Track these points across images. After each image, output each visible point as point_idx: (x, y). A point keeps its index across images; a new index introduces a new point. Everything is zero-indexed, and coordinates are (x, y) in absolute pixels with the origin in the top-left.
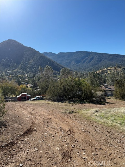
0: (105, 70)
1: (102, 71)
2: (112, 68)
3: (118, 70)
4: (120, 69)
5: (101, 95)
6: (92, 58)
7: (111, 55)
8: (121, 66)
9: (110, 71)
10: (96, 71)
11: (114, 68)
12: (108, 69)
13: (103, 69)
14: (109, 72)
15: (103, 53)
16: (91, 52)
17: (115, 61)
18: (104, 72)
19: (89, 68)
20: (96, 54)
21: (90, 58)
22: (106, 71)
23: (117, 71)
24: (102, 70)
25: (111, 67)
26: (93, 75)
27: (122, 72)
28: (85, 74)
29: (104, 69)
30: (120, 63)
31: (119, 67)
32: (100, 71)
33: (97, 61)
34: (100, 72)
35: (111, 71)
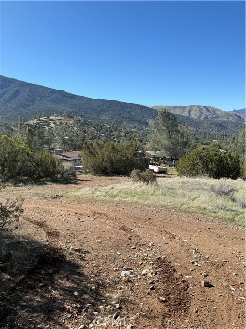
0: (45, 120)
1: (39, 122)
2: (57, 118)
3: (68, 122)
4: (72, 122)
5: (70, 169)
6: (16, 94)
7: (53, 91)
8: (74, 115)
9: (53, 123)
10: (27, 121)
11: (62, 118)
12: (50, 118)
13: (40, 117)
14: (52, 125)
15: (38, 85)
16: (14, 79)
17: (63, 104)
18: (43, 124)
19: (10, 114)
20: (24, 85)
21: (12, 91)
22: (46, 122)
23: (67, 124)
24: (39, 120)
25: (56, 116)
26: (30, 130)
27: (75, 126)
28: (3, 127)
29: (42, 118)
30: (70, 110)
31: (70, 117)
32: (35, 121)
33: (27, 100)
34: (34, 124)
35: (56, 124)
